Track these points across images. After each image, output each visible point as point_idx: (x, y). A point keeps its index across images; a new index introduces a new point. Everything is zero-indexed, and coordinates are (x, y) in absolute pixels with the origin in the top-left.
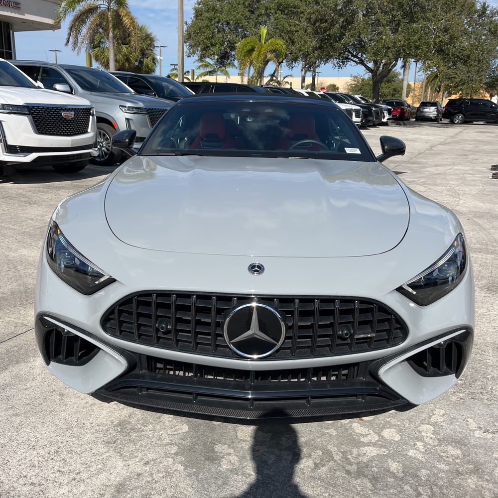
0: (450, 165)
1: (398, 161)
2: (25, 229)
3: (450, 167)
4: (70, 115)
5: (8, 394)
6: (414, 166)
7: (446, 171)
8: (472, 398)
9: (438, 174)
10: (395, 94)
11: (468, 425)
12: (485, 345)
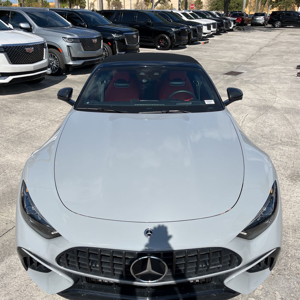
0: (271, 65)
1: (239, 63)
2: (9, 136)
3: (271, 67)
4: (31, 50)
5: (6, 282)
6: (249, 66)
7: (268, 71)
8: (279, 274)
9: (264, 73)
10: (238, 7)
11: (275, 297)
12: (288, 228)
